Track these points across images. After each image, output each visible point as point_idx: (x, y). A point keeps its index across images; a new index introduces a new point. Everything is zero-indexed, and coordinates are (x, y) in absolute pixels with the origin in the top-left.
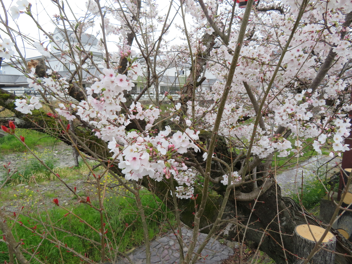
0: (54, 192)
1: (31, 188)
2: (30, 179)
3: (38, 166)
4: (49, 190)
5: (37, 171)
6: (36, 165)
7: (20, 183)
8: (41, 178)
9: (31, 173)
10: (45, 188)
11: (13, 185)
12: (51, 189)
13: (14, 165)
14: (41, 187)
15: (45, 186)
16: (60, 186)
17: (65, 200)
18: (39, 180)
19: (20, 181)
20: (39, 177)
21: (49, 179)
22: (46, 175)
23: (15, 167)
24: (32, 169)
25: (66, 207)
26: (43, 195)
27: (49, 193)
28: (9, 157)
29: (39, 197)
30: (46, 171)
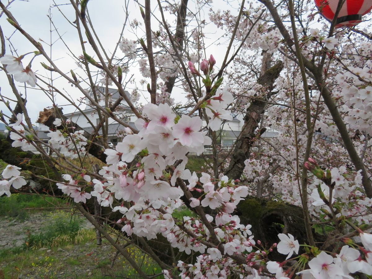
0: (78, 258)
1: (53, 252)
2: (53, 242)
3: (63, 228)
4: (72, 256)
5: (61, 233)
6: (61, 226)
7: (42, 247)
8: (65, 240)
9: (54, 235)
10: (68, 254)
11: (35, 249)
12: (74, 255)
13: (39, 226)
14: (64, 252)
15: (68, 250)
16: (85, 250)
17: (88, 269)
18: (63, 243)
19: (43, 245)
20: (63, 240)
21: (73, 243)
22: (71, 237)
23: (39, 228)
24: (57, 231)
25: (88, 277)
26: (65, 262)
27: (72, 260)
28: (35, 216)
29: (61, 265)
30: (71, 233)
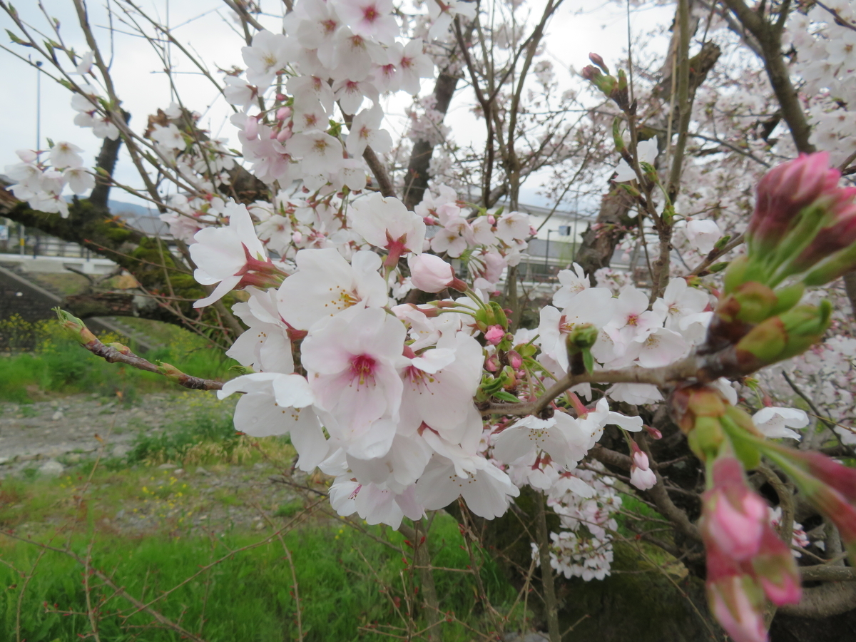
0: (236, 492)
1: (187, 475)
2: (188, 454)
3: (209, 427)
4: (225, 487)
5: (205, 437)
6: (205, 424)
7: (166, 461)
8: (213, 454)
9: (190, 441)
10: (217, 481)
11: (151, 465)
12: (230, 485)
13: (160, 419)
14: (209, 476)
15: (218, 474)
16: (252, 478)
17: (258, 515)
18: (207, 459)
19: (167, 458)
20: (208, 452)
21: (229, 460)
22: (224, 449)
23: (161, 424)
24: (195, 432)
25: (257, 532)
26: (212, 496)
27: (225, 494)
28: (153, 398)
29: (203, 501)
30: (225, 440)
